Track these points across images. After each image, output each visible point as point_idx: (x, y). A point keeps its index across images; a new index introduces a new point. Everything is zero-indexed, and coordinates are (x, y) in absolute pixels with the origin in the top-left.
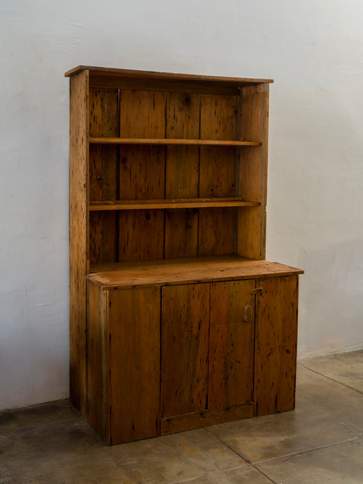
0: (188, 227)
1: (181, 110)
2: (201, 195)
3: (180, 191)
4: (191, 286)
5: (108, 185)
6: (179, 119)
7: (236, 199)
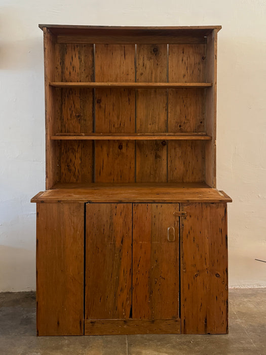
1: (150, 59)
2: (169, 130)
4: (114, 205)
5: (85, 120)
6: (148, 67)
7: (200, 133)
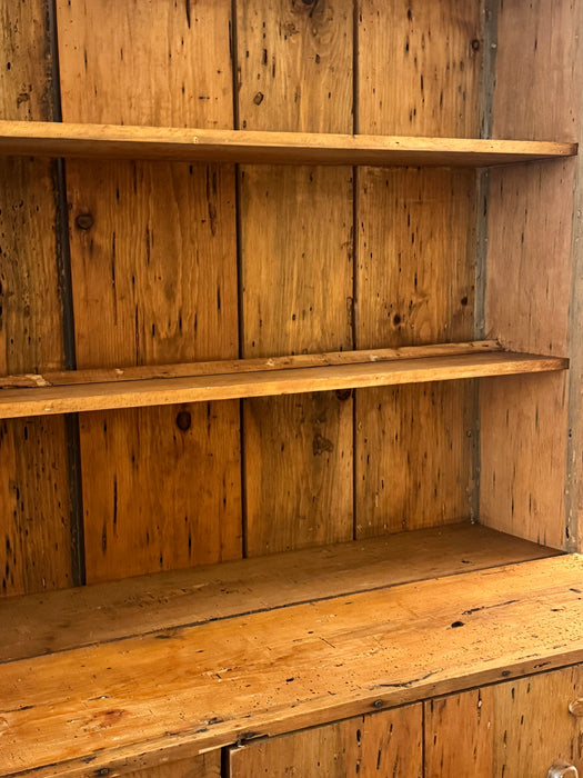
0: (322, 446)
1: (288, 30)
2: (361, 337)
3: (290, 326)
4: (349, 728)
5: (27, 313)
6: (282, 66)
7: (478, 345)
